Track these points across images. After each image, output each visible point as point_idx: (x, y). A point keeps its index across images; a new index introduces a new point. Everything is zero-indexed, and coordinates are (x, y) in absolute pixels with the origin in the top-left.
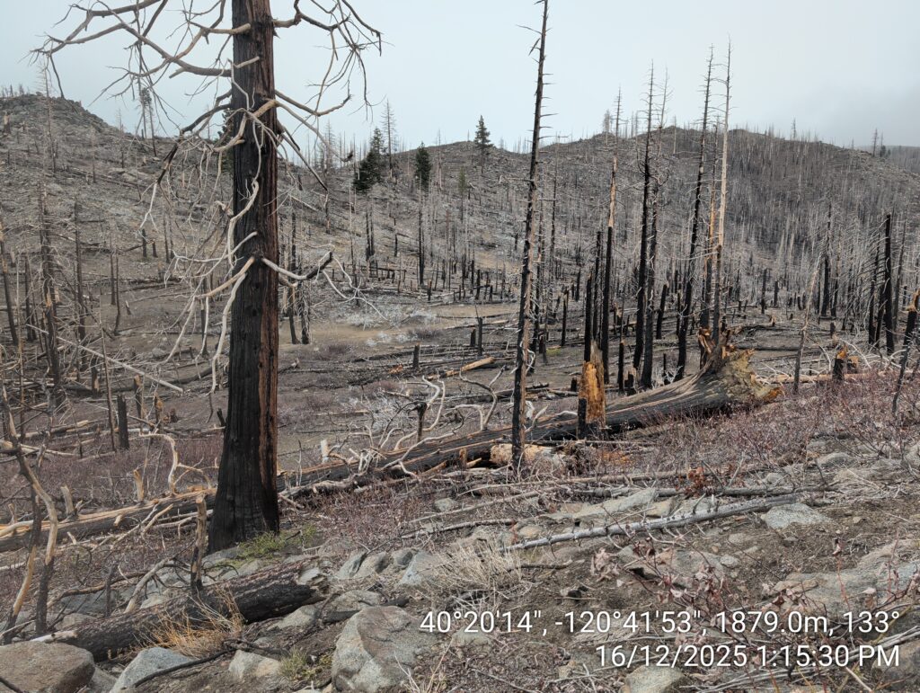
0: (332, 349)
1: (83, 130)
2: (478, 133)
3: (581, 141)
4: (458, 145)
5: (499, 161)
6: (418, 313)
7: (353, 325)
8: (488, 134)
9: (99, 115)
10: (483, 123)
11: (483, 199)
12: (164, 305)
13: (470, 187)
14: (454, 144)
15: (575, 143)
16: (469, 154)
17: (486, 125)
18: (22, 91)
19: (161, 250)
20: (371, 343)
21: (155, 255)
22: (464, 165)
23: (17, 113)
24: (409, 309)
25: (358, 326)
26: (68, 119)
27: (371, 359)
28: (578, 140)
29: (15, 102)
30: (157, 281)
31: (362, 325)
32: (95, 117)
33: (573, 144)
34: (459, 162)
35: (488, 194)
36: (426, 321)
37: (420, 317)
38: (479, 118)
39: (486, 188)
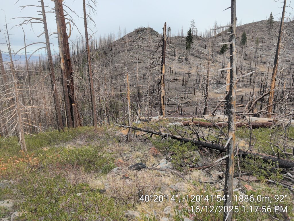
1: (154, 37)
2: (269, 18)
4: (262, 22)
5: (277, 27)
8: (273, 19)
9: (157, 31)
10: (272, 15)
11: (268, 43)
12: (176, 86)
13: (264, 38)
14: (260, 22)
16: (265, 25)
17: (273, 15)
18: (141, 27)
19: (174, 72)
21: (172, 73)
22: (263, 30)
23: (140, 34)
26: (151, 34)
29: (140, 31)
30: (173, 80)
32: (156, 32)
34: (261, 29)
35: (270, 40)
38: (270, 13)
39: (270, 38)
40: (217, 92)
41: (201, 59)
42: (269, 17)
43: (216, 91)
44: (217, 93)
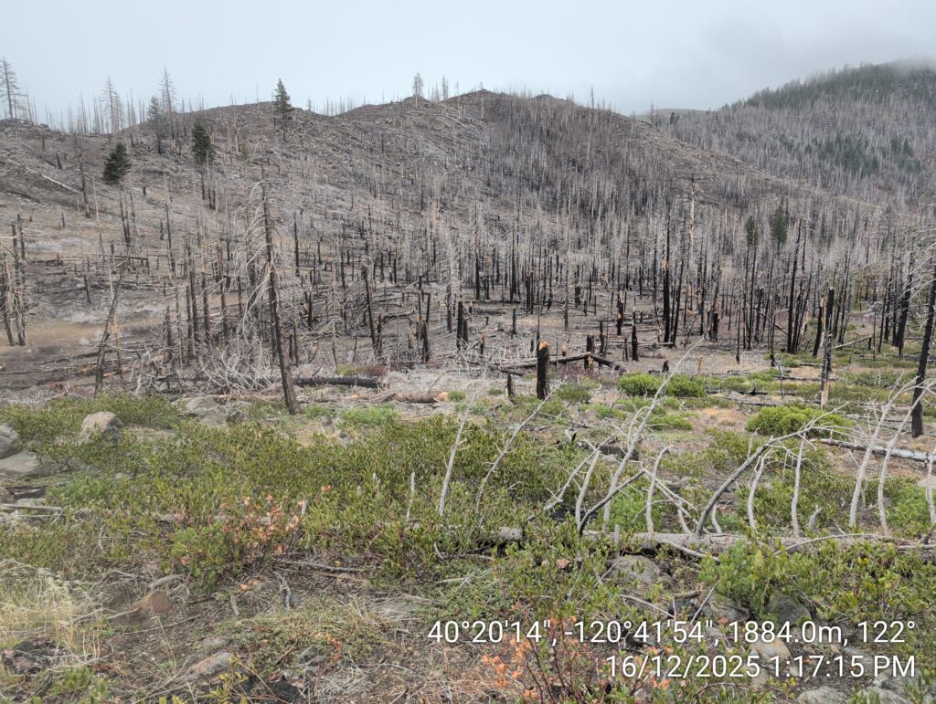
0: (43, 351)
2: (277, 97)
3: (392, 103)
5: (303, 124)
6: (146, 308)
7: (78, 323)
8: (288, 99)
10: (282, 86)
15: (386, 105)
16: (271, 116)
17: (285, 89)
20: (84, 341)
24: (139, 304)
25: (83, 324)
27: (74, 358)
28: (389, 102)
31: (86, 322)
33: (383, 107)
36: (152, 315)
37: (147, 312)
38: (278, 82)
39: (288, 153)
40: (86, 318)
41: (38, 201)
42: (276, 93)
43: (80, 317)
44: (85, 324)
